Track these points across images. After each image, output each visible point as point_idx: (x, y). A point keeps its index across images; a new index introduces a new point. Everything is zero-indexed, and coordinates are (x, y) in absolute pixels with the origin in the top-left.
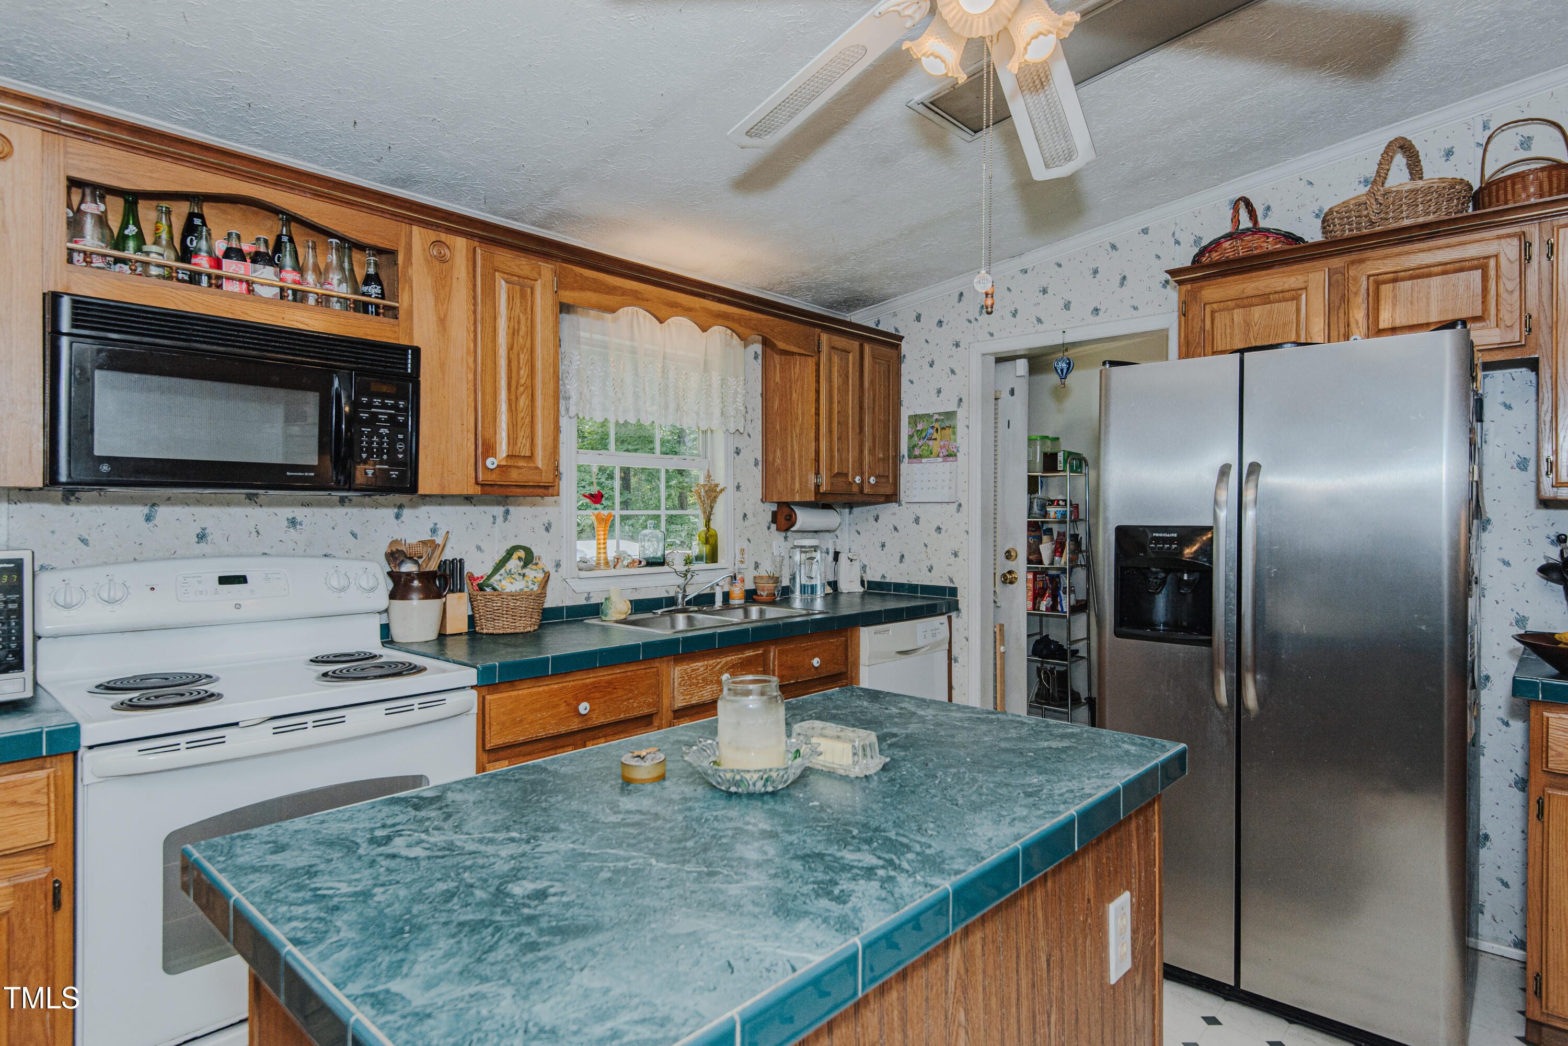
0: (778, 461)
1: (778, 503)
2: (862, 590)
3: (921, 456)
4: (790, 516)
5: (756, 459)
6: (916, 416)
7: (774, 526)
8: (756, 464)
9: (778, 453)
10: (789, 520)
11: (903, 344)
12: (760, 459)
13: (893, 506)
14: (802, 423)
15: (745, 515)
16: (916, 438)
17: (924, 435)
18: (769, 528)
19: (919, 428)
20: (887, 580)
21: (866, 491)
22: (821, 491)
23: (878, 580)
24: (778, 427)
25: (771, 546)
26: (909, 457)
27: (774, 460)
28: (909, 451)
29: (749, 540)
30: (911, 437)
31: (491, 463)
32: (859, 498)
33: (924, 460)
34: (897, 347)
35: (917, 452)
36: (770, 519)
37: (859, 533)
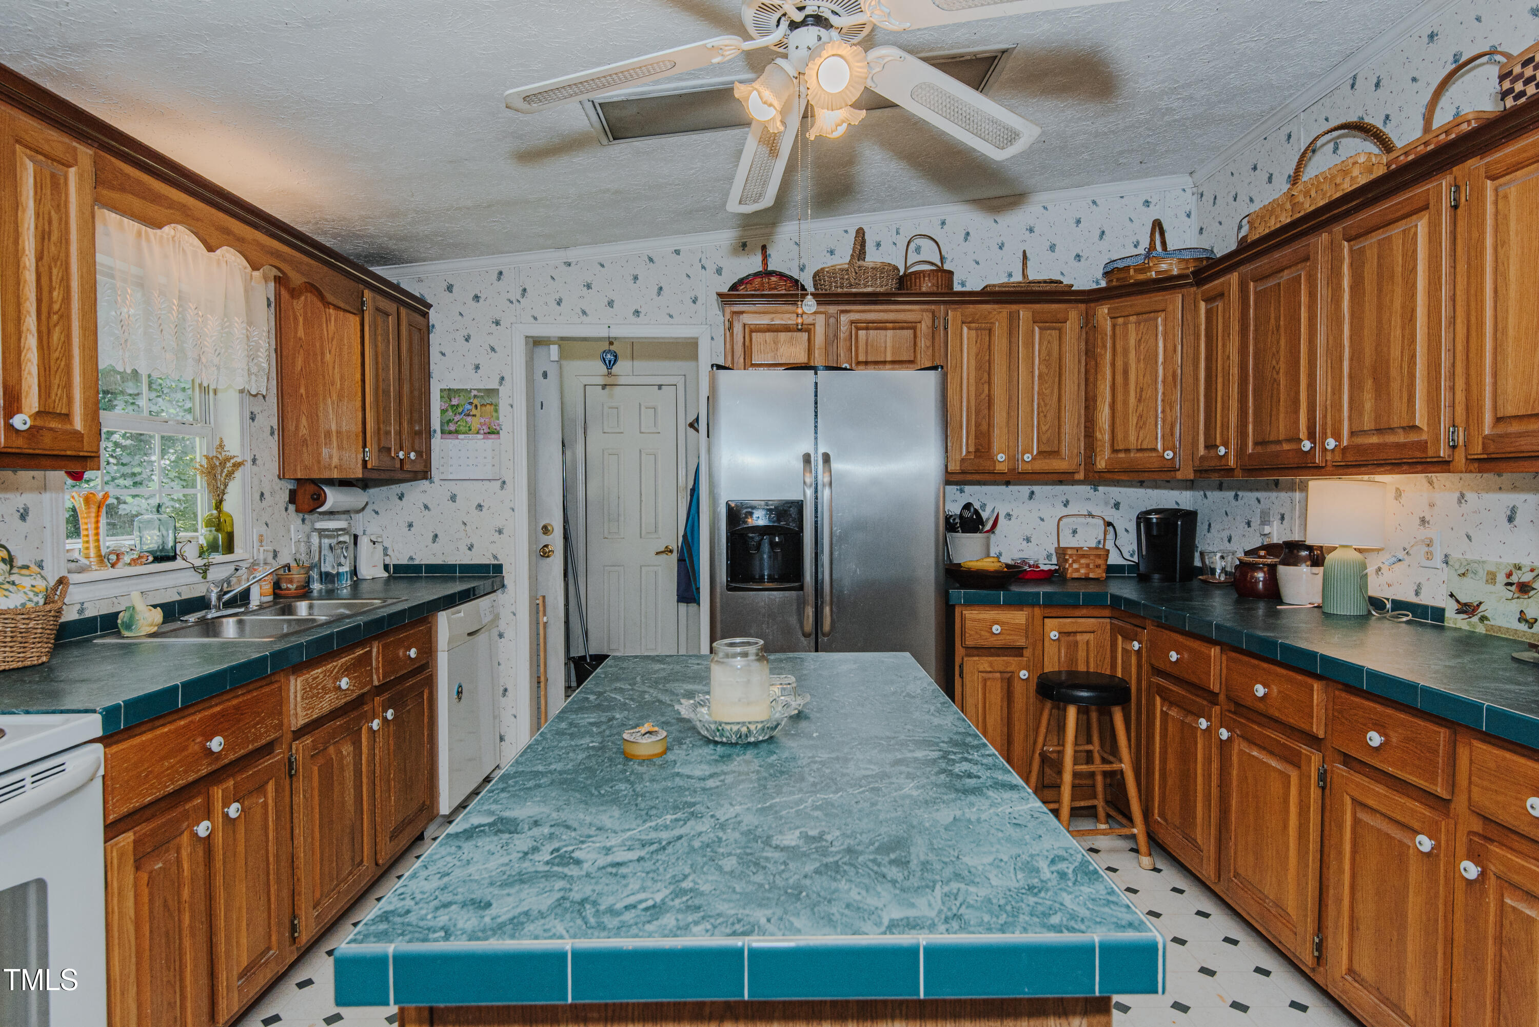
0: (303, 431)
1: (298, 480)
2: (386, 575)
3: (457, 432)
4: (319, 495)
5: (272, 427)
6: (449, 390)
7: (292, 507)
8: (272, 434)
9: (304, 421)
10: (318, 499)
11: (432, 312)
12: (276, 427)
13: (425, 483)
14: (342, 389)
15: (262, 494)
16: (450, 413)
17: (460, 410)
18: (286, 509)
19: (453, 403)
20: (416, 562)
21: (407, 467)
22: (369, 466)
23: (405, 562)
24: (302, 391)
25: (289, 531)
26: (443, 432)
27: (297, 428)
28: (442, 424)
29: (267, 525)
30: (443, 411)
31: (20, 421)
32: (400, 475)
33: (460, 436)
34: (425, 315)
35: (452, 427)
36: (288, 499)
37: (377, 513)
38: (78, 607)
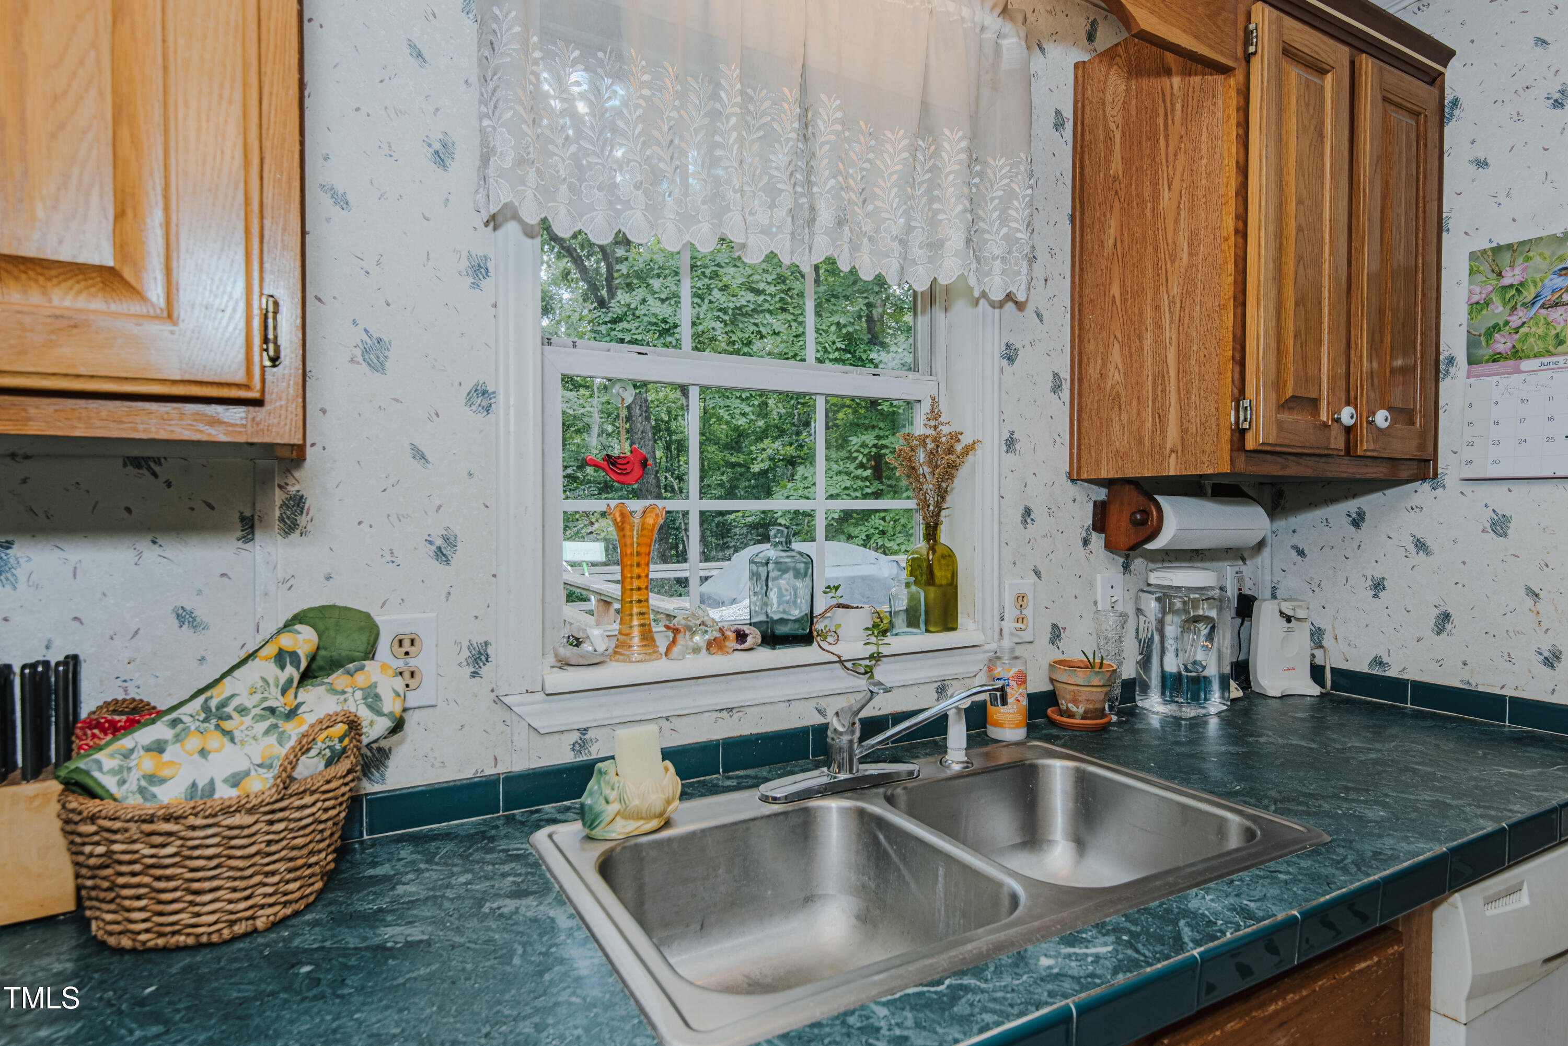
0: (1115, 377)
1: (1108, 483)
2: (1316, 690)
3: (1516, 354)
4: (1146, 513)
5: (1056, 375)
6: (1498, 250)
7: (1098, 540)
8: (1056, 387)
9: (1116, 356)
10: (1144, 522)
12: (1065, 374)
14: (1191, 265)
15: (1028, 512)
16: (1498, 309)
17: (1529, 295)
18: (1086, 542)
19: (1507, 281)
20: (1392, 673)
21: (1365, 446)
22: (1250, 444)
23: (1363, 668)
24: (1115, 291)
25: (1091, 585)
26: (1472, 361)
27: (1103, 375)
28: (1472, 343)
29: (1037, 573)
30: (1476, 307)
32: (1346, 469)
33: (1526, 365)
34: (1435, 79)
35: (1502, 344)
36: (1090, 521)
37: (1301, 553)
38: (575, 736)
